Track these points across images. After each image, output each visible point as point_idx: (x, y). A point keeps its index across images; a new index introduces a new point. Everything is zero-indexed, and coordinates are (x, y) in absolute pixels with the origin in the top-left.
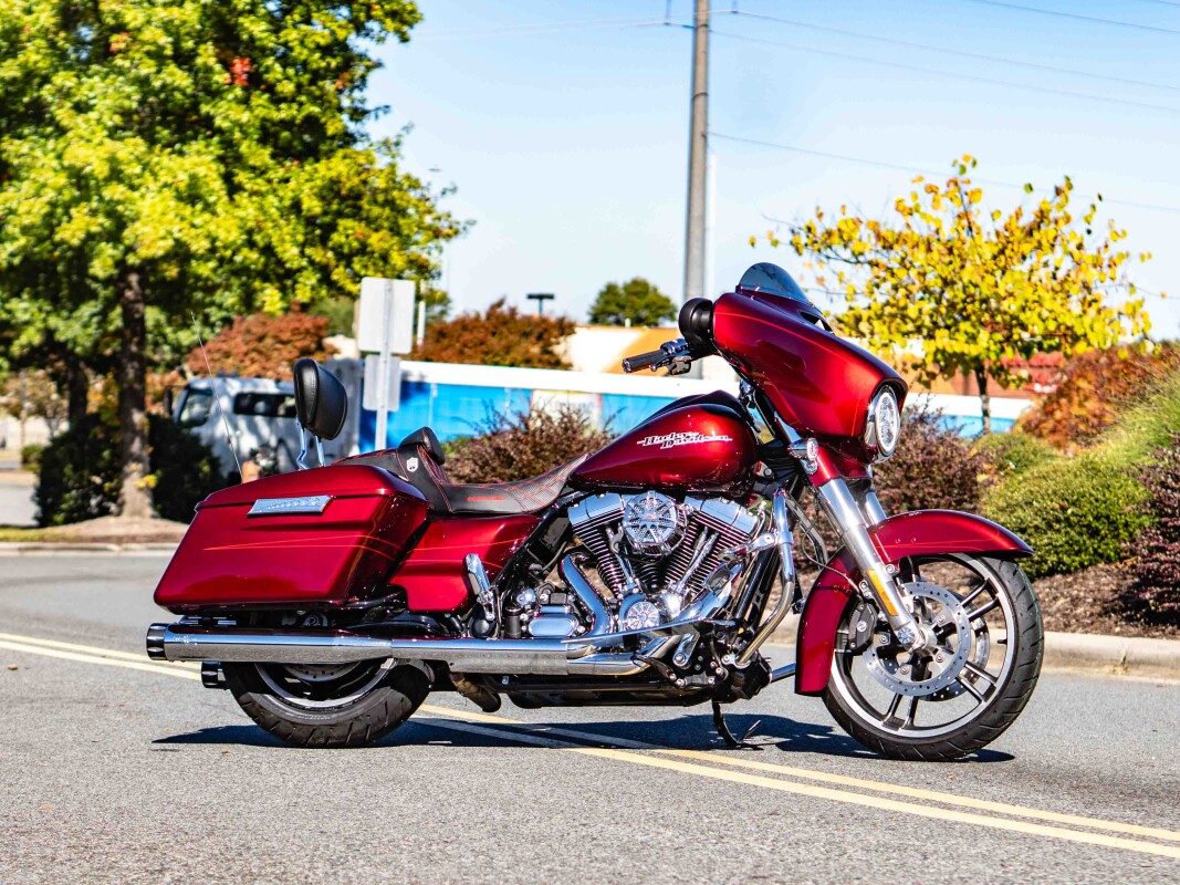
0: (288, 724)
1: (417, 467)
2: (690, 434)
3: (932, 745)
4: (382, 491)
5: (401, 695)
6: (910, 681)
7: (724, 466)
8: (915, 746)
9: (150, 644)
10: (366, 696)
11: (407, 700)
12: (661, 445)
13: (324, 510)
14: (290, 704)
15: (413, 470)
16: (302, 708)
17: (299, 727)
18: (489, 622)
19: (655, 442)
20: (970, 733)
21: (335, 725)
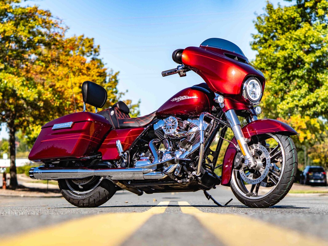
0: (72, 199)
1: (113, 114)
2: (185, 96)
3: (259, 201)
4: (89, 120)
5: (104, 189)
6: (252, 179)
7: (198, 107)
8: (254, 202)
9: (30, 173)
10: (94, 189)
11: (106, 190)
12: (176, 101)
13: (72, 127)
14: (74, 193)
15: (112, 115)
16: (77, 194)
17: (75, 200)
18: (125, 163)
19: (175, 100)
20: (270, 197)
21: (84, 199)
